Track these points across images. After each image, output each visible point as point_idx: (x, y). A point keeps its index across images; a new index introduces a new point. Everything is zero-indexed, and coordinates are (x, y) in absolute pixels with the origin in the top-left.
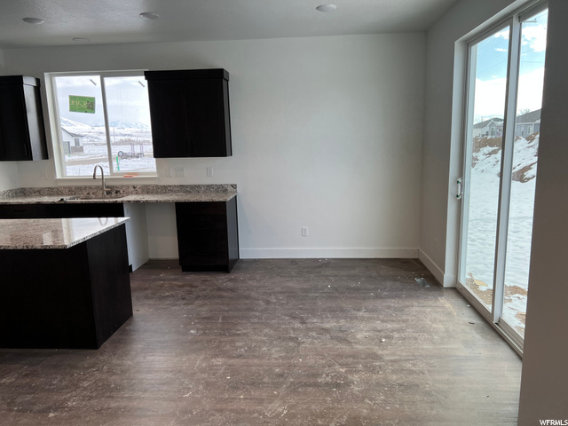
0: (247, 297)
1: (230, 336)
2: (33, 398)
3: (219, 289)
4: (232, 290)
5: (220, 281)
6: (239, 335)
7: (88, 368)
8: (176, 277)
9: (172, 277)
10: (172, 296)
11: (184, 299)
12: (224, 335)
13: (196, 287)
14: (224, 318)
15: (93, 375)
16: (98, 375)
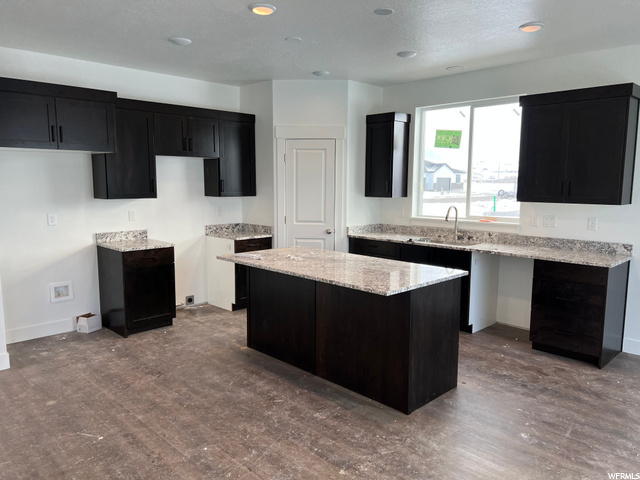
0: (620, 414)
1: (577, 463)
2: (334, 445)
3: (578, 388)
4: (598, 395)
5: (583, 377)
6: (591, 467)
7: (391, 433)
8: (523, 353)
9: (517, 352)
10: (510, 377)
11: (524, 386)
12: (568, 458)
13: (546, 375)
14: (574, 432)
15: (394, 444)
16: (399, 446)
